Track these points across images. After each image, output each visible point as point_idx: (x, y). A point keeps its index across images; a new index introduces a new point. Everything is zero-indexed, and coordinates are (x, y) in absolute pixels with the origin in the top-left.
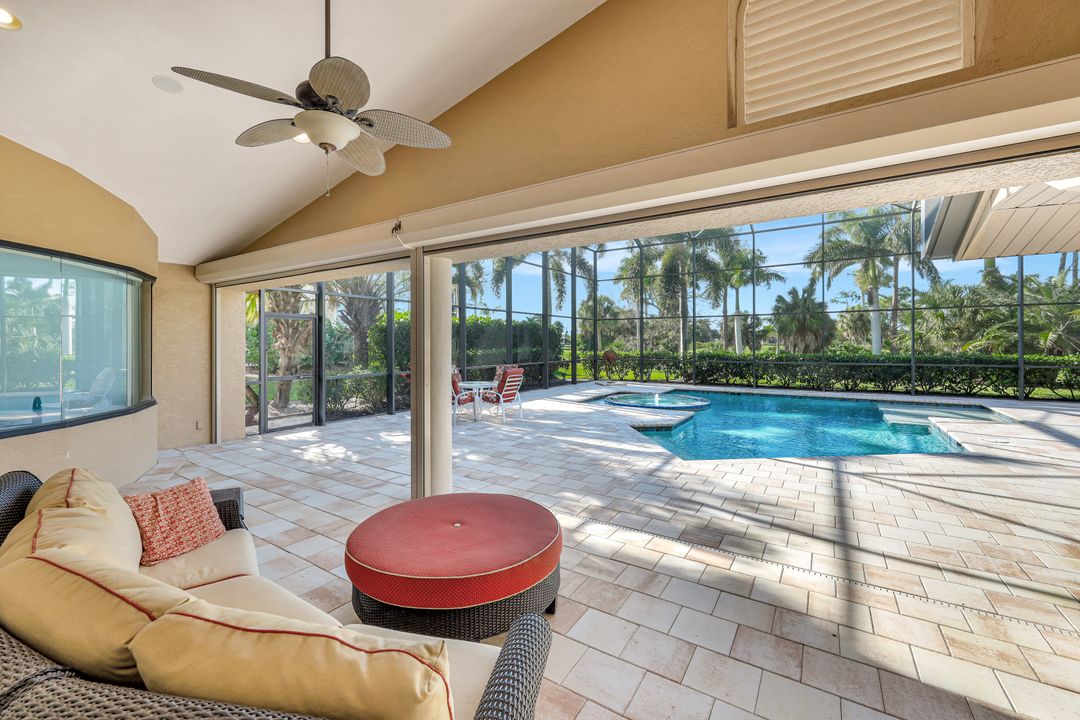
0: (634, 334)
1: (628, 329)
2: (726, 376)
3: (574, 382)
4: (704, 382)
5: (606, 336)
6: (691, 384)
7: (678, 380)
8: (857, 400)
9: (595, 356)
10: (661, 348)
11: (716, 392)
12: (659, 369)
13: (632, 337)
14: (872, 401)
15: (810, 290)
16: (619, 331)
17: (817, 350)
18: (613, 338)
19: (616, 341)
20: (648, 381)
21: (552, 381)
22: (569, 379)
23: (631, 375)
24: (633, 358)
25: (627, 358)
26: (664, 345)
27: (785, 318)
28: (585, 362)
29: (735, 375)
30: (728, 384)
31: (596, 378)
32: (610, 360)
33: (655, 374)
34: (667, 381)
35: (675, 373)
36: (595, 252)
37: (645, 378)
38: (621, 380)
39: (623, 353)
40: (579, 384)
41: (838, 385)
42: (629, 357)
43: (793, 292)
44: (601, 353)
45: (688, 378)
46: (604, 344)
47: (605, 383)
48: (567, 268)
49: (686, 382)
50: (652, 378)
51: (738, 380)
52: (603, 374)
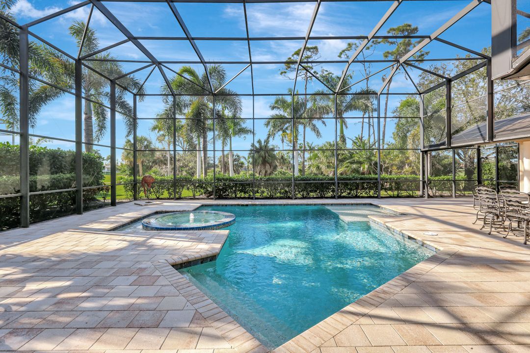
0: (166, 164)
1: (162, 161)
2: (235, 192)
3: (113, 203)
4: (220, 197)
5: (145, 166)
6: (212, 199)
7: (201, 196)
8: (315, 205)
9: (135, 180)
10: (184, 173)
11: (232, 205)
12: (188, 189)
13: (164, 167)
14: (322, 204)
15: (267, 141)
16: (155, 162)
17: (270, 174)
18: (151, 167)
19: (153, 169)
20: (180, 198)
21: (92, 204)
22: (109, 200)
23: (166, 194)
24: (168, 182)
25: (162, 182)
26: (186, 171)
27: (256, 155)
28: (126, 185)
29: (241, 191)
30: (236, 198)
31: (135, 199)
32: (148, 183)
33: (185, 193)
34: (194, 198)
35: (200, 191)
36: (135, 95)
37: (177, 196)
38: (158, 198)
39: (159, 178)
40: (118, 206)
41: (299, 196)
42: (164, 180)
43: (259, 142)
44: (140, 178)
45: (209, 195)
46: (144, 171)
47: (143, 203)
48: (107, 102)
49: (208, 198)
50: (182, 196)
51: (243, 195)
52: (142, 194)
